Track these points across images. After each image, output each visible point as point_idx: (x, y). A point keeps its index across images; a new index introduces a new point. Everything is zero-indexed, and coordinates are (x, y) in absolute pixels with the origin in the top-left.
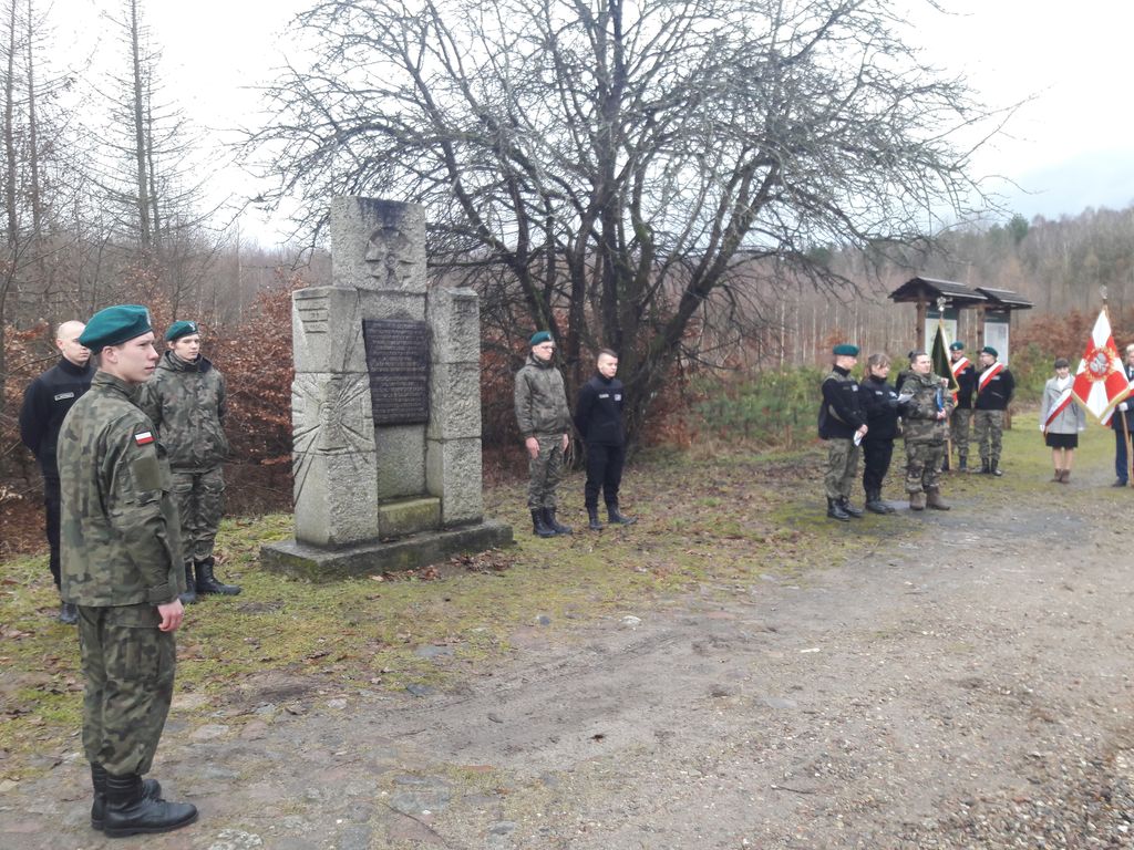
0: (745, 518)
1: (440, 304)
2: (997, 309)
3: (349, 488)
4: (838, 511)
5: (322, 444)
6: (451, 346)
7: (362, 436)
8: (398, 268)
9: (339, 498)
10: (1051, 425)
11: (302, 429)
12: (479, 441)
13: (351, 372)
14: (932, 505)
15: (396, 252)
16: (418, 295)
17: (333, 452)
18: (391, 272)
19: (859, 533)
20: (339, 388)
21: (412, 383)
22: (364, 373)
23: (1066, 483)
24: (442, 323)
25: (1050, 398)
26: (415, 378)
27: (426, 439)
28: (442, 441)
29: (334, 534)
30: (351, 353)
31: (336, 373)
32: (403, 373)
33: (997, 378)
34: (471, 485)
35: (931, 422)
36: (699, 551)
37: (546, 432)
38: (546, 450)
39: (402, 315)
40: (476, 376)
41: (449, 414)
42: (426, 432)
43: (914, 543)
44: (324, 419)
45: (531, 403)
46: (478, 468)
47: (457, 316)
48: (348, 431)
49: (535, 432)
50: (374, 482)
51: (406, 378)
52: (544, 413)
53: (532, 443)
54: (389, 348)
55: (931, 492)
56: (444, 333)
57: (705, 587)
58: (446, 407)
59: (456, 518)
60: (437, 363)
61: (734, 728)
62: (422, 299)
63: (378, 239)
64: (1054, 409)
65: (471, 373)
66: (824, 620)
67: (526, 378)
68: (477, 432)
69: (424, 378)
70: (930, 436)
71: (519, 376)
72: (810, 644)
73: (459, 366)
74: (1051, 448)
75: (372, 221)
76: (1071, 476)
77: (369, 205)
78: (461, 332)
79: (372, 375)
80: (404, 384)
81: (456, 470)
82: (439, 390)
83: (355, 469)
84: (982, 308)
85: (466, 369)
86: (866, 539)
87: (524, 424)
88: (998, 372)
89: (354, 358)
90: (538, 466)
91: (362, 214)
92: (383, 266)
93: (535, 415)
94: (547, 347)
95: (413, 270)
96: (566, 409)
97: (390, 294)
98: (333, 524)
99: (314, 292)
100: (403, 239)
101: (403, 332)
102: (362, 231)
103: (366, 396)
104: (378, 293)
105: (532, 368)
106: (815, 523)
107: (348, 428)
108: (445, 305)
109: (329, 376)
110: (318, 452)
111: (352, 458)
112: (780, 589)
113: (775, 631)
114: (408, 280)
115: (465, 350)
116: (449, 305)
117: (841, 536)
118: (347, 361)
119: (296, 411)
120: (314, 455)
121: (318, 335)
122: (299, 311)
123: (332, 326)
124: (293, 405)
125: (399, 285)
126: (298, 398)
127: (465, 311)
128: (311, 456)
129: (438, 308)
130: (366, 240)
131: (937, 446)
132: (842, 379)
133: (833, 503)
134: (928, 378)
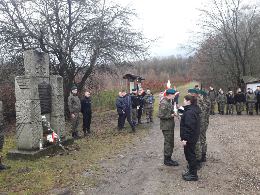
1: (53, 80)
3: (36, 132)
5: (29, 120)
6: (57, 91)
7: (39, 117)
8: (43, 70)
9: (34, 136)
11: (20, 117)
12: (64, 116)
13: (36, 99)
14: (151, 121)
15: (42, 66)
16: (48, 77)
17: (32, 123)
18: (41, 71)
19: (142, 129)
20: (33, 104)
21: (47, 102)
24: (55, 85)
25: (160, 98)
26: (48, 100)
27: (50, 117)
28: (56, 117)
29: (34, 146)
30: (35, 94)
31: (32, 100)
32: (46, 99)
34: (63, 128)
35: (149, 104)
37: (76, 112)
38: (77, 117)
39: (44, 83)
42: (50, 115)
44: (29, 113)
45: (73, 105)
46: (64, 123)
47: (58, 83)
48: (35, 116)
49: (74, 112)
50: (42, 130)
51: (46, 100)
52: (76, 107)
53: (73, 115)
54: (42, 92)
55: (151, 119)
56: (55, 88)
58: (57, 108)
60: (53, 96)
62: (49, 79)
63: (38, 62)
64: (161, 100)
65: (62, 98)
67: (71, 98)
68: (64, 114)
69: (50, 100)
70: (149, 107)
73: (59, 96)
75: (37, 57)
77: (36, 53)
78: (59, 87)
79: (40, 99)
81: (60, 124)
82: (54, 103)
83: (38, 127)
85: (61, 97)
87: (71, 110)
89: (36, 96)
91: (35, 56)
93: (74, 108)
94: (76, 91)
95: (46, 71)
97: (41, 77)
98: (33, 143)
99: (24, 77)
100: (44, 62)
102: (35, 60)
103: (39, 106)
104: (39, 77)
105: (72, 96)
107: (35, 115)
108: (55, 80)
109: (30, 101)
110: (27, 123)
111: (36, 124)
112: (142, 144)
113: (153, 153)
114: (45, 73)
115: (61, 92)
116: (56, 80)
117: (139, 130)
118: (35, 96)
119: (17, 111)
120: (25, 124)
121: (25, 89)
122: (18, 82)
123: (31, 86)
124: (16, 110)
125: (44, 75)
126: (18, 108)
127: (60, 82)
128: (24, 124)
129: (53, 81)
130: (36, 62)
131: (151, 109)
132: (134, 96)
133: (134, 123)
134: (149, 95)
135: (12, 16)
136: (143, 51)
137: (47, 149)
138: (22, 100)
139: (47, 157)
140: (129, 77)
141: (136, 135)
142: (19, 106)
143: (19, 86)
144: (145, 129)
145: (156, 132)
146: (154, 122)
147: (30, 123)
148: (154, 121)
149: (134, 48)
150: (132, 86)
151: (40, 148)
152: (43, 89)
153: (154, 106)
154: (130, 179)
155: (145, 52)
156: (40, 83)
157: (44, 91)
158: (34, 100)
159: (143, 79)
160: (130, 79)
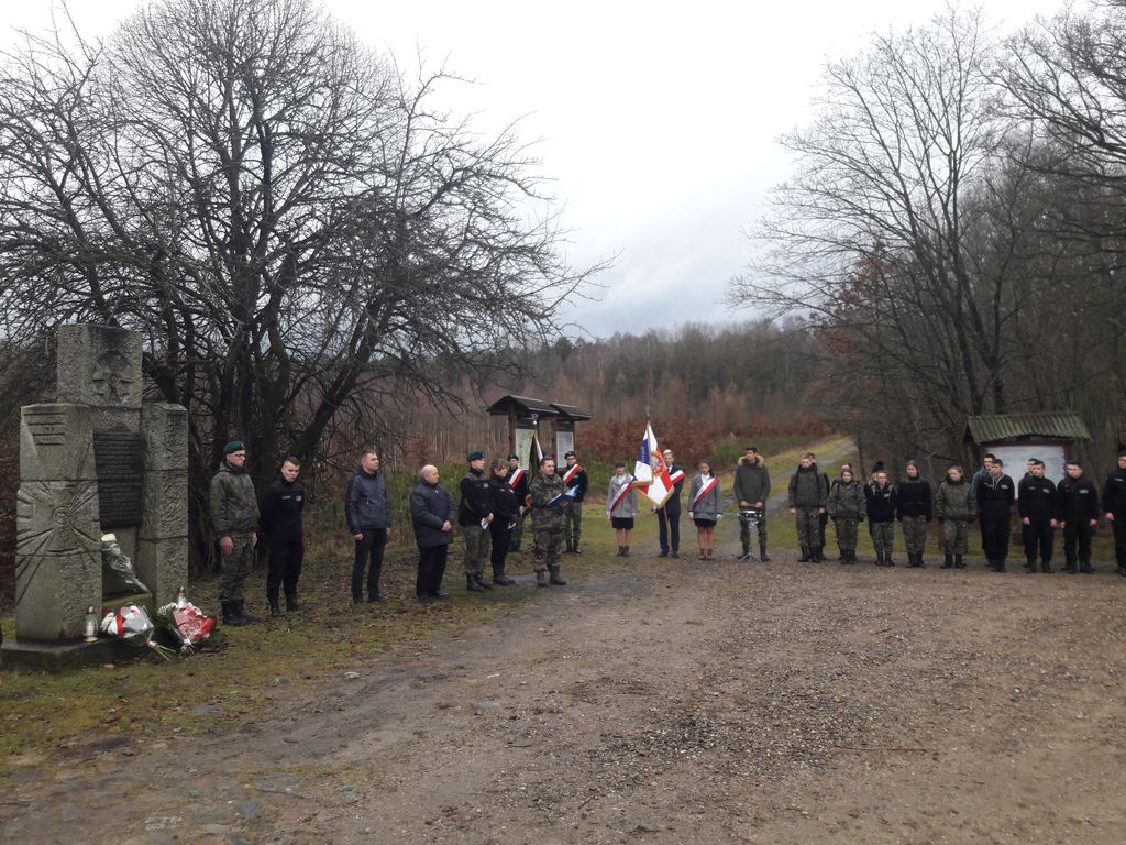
0: (402, 597)
1: (154, 418)
2: (565, 420)
4: (476, 585)
5: (54, 546)
6: (165, 456)
7: (90, 538)
8: (119, 387)
9: (70, 595)
10: (615, 511)
11: (29, 533)
12: (186, 540)
13: (83, 480)
14: (554, 581)
15: (118, 373)
16: (134, 410)
17: (65, 553)
18: (113, 390)
19: (494, 601)
20: (72, 494)
21: (129, 489)
22: (94, 481)
23: (627, 556)
24: (157, 436)
26: (131, 484)
27: (138, 540)
28: (155, 541)
29: (65, 628)
30: (83, 462)
31: (70, 481)
32: (122, 480)
33: (576, 476)
34: (178, 580)
35: (551, 514)
36: (379, 623)
37: (240, 531)
38: (240, 547)
39: (122, 427)
40: (184, 482)
41: (162, 516)
42: (137, 533)
43: (536, 604)
44: (58, 523)
45: (226, 505)
46: (185, 565)
47: (170, 429)
48: (79, 533)
49: (230, 531)
51: (124, 484)
52: (238, 513)
53: (227, 541)
54: (110, 457)
55: (554, 570)
56: (158, 443)
57: (396, 648)
58: (160, 510)
60: (151, 470)
61: (466, 723)
62: (138, 414)
63: (102, 361)
65: (180, 478)
66: (493, 657)
67: (222, 482)
68: (185, 531)
69: (138, 484)
70: (550, 525)
71: (215, 480)
72: (491, 672)
73: (170, 472)
74: (615, 530)
75: (100, 346)
76: (630, 551)
77: (97, 333)
78: (173, 443)
79: (100, 481)
80: (122, 489)
81: (167, 567)
82: (151, 495)
83: (84, 568)
84: (554, 420)
85: (177, 476)
86: (500, 605)
87: (220, 524)
88: (576, 472)
89: (86, 468)
90: (232, 562)
91: (92, 341)
92: (107, 385)
93: (230, 516)
94: (240, 455)
95: (131, 388)
96: (257, 510)
97: (112, 409)
98: (64, 619)
99: (48, 408)
100: (125, 362)
101: (123, 443)
102: (91, 355)
103: (95, 501)
104: (102, 409)
105: (227, 474)
106: (460, 596)
107: (79, 531)
108: (159, 419)
109: (64, 483)
110: (49, 553)
111: (81, 558)
113: (462, 668)
114: (127, 397)
115: (177, 459)
116: (164, 418)
118: (80, 470)
119: (22, 516)
120: (43, 556)
121: (51, 446)
122: (30, 424)
123: (69, 438)
124: (19, 512)
125: (120, 401)
126: (25, 505)
127: (177, 424)
128: (40, 559)
129: (152, 422)
130: (94, 362)
131: (556, 533)
132: (476, 478)
133: (472, 578)
136: (543, 316)
137: (109, 643)
138: (40, 478)
139: (106, 666)
140: (512, 411)
141: (455, 619)
142: (29, 498)
143: (31, 437)
146: (564, 584)
147: (58, 553)
148: (563, 580)
151: (86, 638)
152: (115, 448)
156: (105, 427)
157: (118, 452)
158: (79, 480)
159: (581, 419)
160: (516, 417)
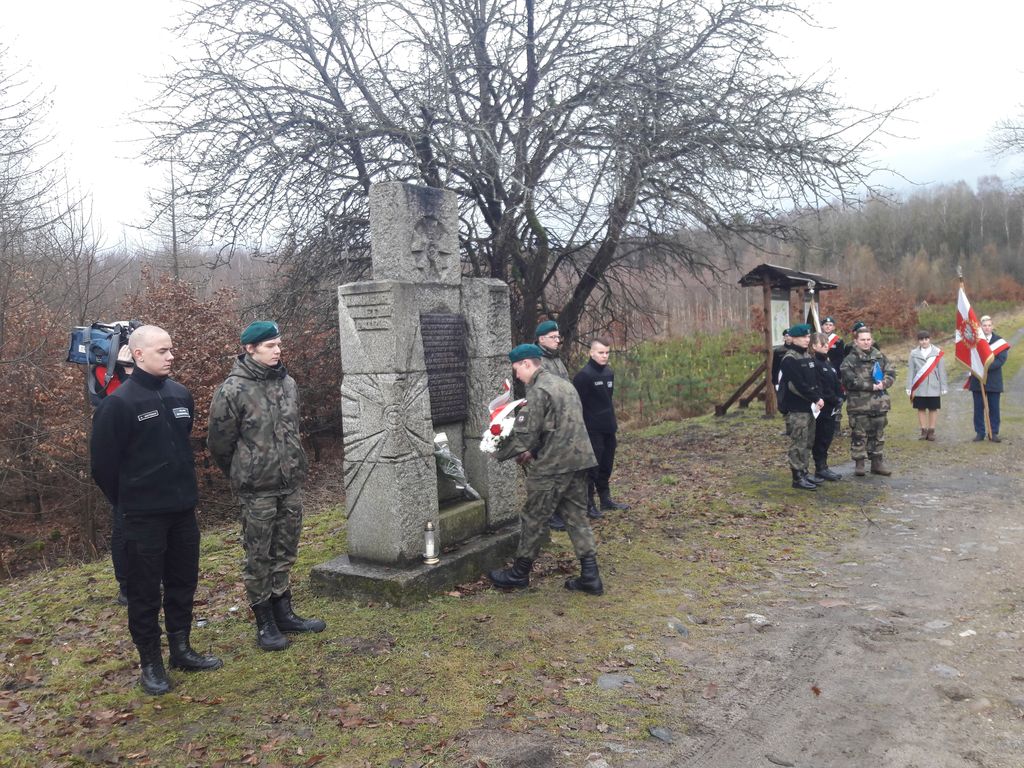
1: (475, 296)
4: (805, 482)
5: (388, 451)
6: (489, 340)
7: (422, 439)
8: (437, 258)
9: (407, 509)
10: (917, 390)
11: (357, 436)
13: (413, 372)
14: (876, 471)
15: (435, 242)
16: (454, 287)
17: (401, 459)
18: (432, 262)
20: (403, 388)
21: (454, 380)
22: (424, 372)
24: (479, 315)
25: (915, 366)
26: (456, 374)
27: (465, 438)
29: (405, 549)
30: (411, 350)
31: (400, 373)
32: (448, 370)
34: (509, 483)
35: (868, 394)
39: (442, 308)
42: (464, 430)
43: (892, 508)
44: (390, 424)
47: (493, 308)
48: (412, 435)
50: (435, 488)
51: (450, 375)
54: (436, 343)
55: (875, 459)
56: (481, 326)
59: (499, 519)
60: (475, 358)
62: (458, 292)
63: (420, 228)
64: (919, 375)
65: (505, 366)
69: (463, 374)
70: (867, 407)
73: (496, 359)
74: (916, 411)
75: (416, 209)
77: (413, 193)
78: (496, 325)
79: (429, 371)
80: (448, 380)
81: (498, 470)
82: (477, 386)
83: (420, 475)
85: (502, 363)
89: (415, 356)
91: (408, 202)
92: (425, 257)
94: (555, 336)
95: (449, 261)
97: (433, 286)
99: (370, 286)
100: (441, 229)
101: (446, 326)
102: (407, 221)
103: (425, 396)
104: (422, 286)
107: (412, 432)
108: (481, 296)
109: (394, 377)
110: (381, 460)
111: (416, 464)
112: (842, 567)
113: (903, 614)
114: (445, 272)
115: (500, 343)
116: (486, 296)
117: (824, 506)
118: (409, 359)
119: (348, 416)
120: (375, 464)
121: (375, 332)
122: (348, 307)
123: (396, 322)
124: (345, 410)
125: (439, 277)
126: (351, 403)
127: (499, 302)
128: (371, 465)
129: (473, 300)
130: (411, 229)
131: (876, 417)
132: (799, 357)
133: (799, 474)
134: (868, 353)
135: (323, 64)
136: (839, 164)
137: (452, 564)
138: (365, 371)
139: (452, 594)
140: (767, 280)
141: (809, 528)
142: (354, 395)
143: (352, 322)
144: (849, 502)
145: (903, 520)
146: (889, 475)
147: (393, 459)
148: (888, 471)
149: (795, 152)
150: (780, 317)
151: (426, 559)
152: (439, 332)
153: (888, 402)
154: (806, 726)
155: (844, 167)
156: (427, 308)
157: (443, 338)
158: (408, 372)
159: (828, 287)
160: (772, 288)
